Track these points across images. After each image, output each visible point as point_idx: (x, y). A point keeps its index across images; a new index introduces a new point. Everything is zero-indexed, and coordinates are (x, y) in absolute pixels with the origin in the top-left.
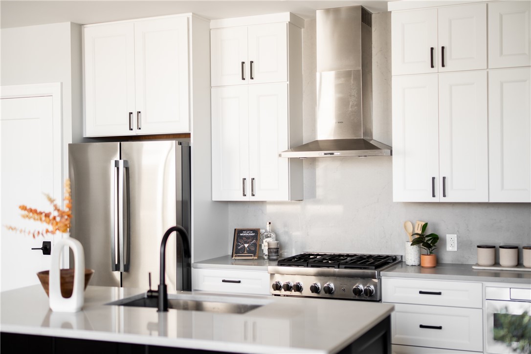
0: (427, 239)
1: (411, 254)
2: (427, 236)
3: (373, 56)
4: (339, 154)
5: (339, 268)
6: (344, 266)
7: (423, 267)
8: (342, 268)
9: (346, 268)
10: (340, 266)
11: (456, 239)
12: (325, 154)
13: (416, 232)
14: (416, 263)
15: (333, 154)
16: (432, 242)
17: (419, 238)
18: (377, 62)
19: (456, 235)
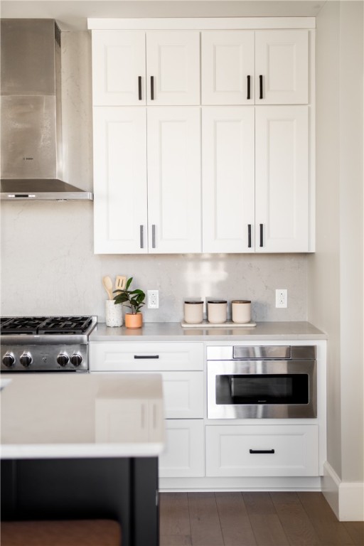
0: (131, 296)
1: (114, 314)
2: (132, 293)
3: (62, 83)
4: (34, 196)
5: (37, 333)
6: (44, 331)
7: (128, 328)
8: (41, 334)
9: (46, 333)
10: (40, 332)
11: (158, 295)
12: (16, 196)
13: (117, 288)
14: (120, 324)
15: (27, 196)
16: (137, 300)
17: (122, 295)
18: (68, 90)
19: (157, 291)
